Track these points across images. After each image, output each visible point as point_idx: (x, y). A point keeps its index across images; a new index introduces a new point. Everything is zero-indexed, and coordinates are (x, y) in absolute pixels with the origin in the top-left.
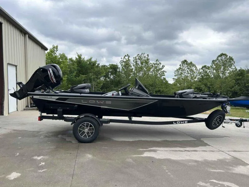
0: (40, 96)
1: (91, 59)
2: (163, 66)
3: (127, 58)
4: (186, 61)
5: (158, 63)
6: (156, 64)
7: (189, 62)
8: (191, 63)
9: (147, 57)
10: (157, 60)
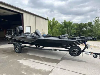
1: (70, 21)
3: (97, 18)
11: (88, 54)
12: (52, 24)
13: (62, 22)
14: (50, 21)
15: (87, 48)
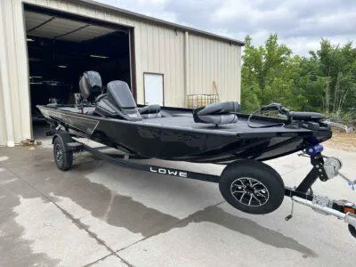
1: (349, 45)
11: (327, 213)
12: (264, 61)
13: (312, 53)
14: (256, 50)
15: (325, 178)
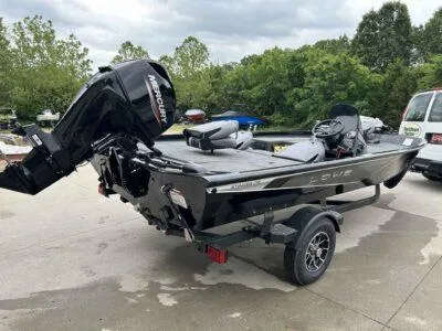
0: (234, 185)
2: (86, 50)
4: (129, 44)
5: (75, 41)
6: (72, 44)
7: (135, 46)
8: (140, 48)
9: (48, 25)
10: (71, 36)
